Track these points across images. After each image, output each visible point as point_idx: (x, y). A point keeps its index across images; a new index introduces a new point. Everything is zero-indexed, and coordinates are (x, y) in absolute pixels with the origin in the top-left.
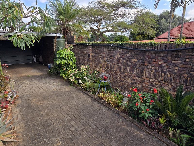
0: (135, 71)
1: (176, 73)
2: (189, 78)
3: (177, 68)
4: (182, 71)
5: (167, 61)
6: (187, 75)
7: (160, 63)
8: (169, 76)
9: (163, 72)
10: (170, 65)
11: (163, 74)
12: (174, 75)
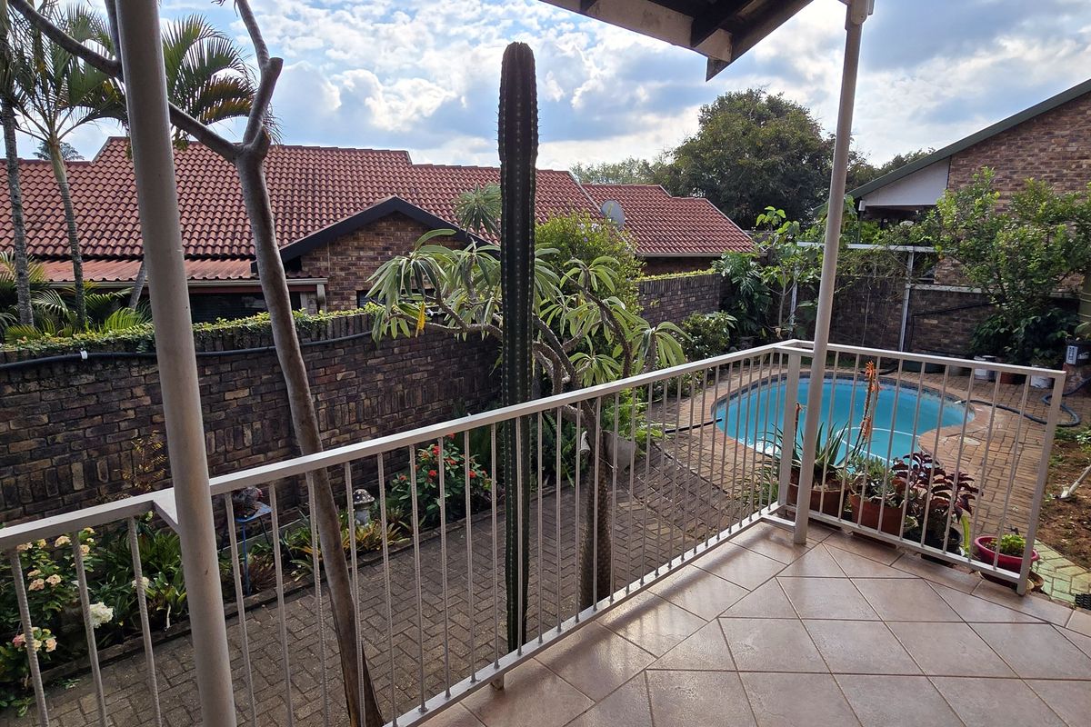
0: (248, 433)
1: (380, 390)
2: (406, 392)
3: (380, 376)
4: (390, 380)
5: (354, 366)
6: (400, 387)
7: (339, 376)
8: (367, 402)
9: (350, 399)
10: (364, 373)
11: (352, 404)
12: (377, 397)
